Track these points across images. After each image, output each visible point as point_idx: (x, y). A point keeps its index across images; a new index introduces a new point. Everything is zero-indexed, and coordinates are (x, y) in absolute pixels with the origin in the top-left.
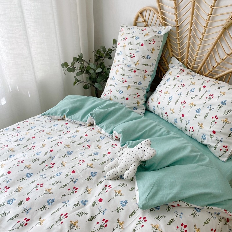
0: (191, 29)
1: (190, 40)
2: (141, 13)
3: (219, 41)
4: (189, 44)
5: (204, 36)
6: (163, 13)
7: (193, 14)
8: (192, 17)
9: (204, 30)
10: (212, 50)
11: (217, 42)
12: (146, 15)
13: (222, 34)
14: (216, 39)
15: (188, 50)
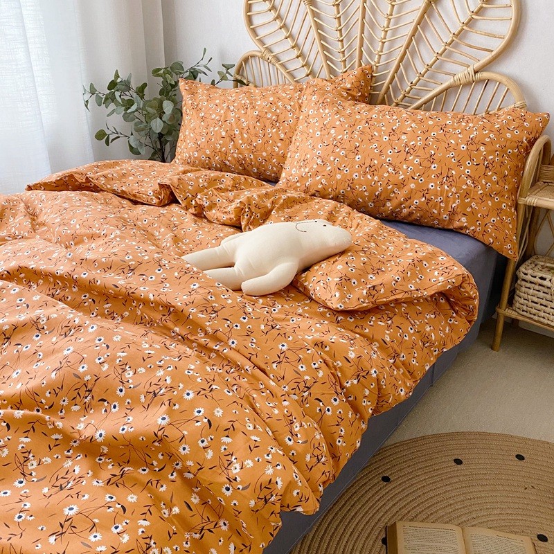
0: (364, 8)
1: (362, 32)
3: (421, 28)
4: (362, 39)
5: (390, 19)
9: (389, 8)
10: (407, 47)
11: (416, 29)
13: (425, 12)
14: (413, 25)
15: (361, 52)
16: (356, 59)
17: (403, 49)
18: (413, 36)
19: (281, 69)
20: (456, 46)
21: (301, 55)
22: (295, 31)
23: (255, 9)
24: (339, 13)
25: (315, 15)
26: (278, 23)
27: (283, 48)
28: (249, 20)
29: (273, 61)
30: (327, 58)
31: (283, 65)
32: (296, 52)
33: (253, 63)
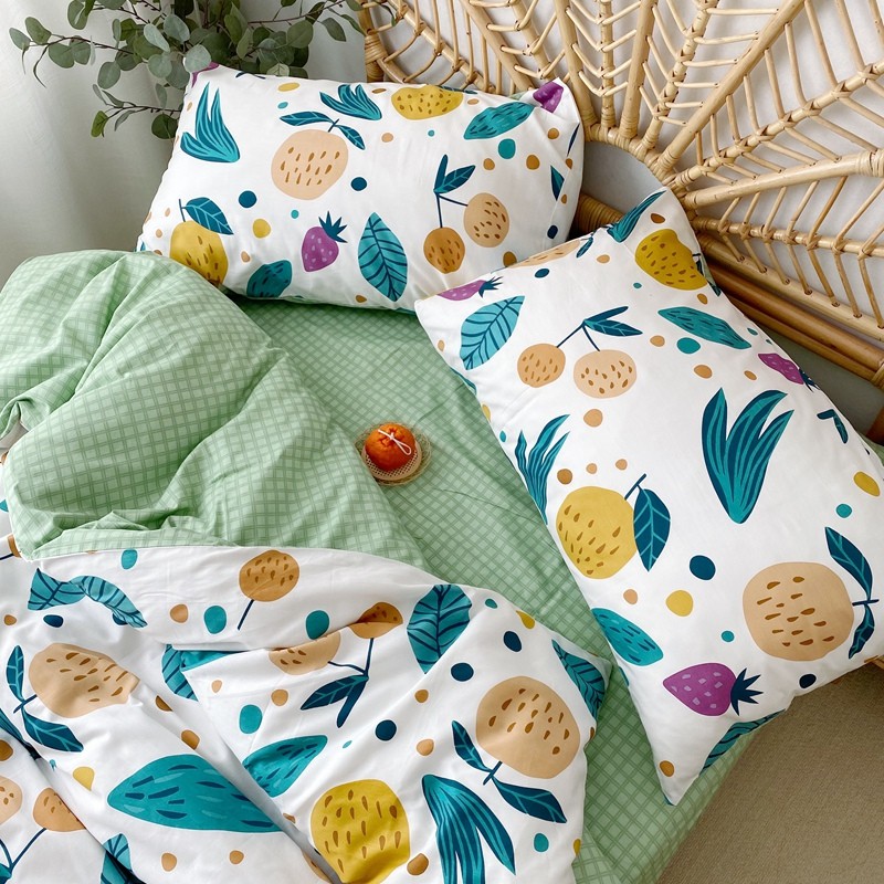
10: (768, 45)
11: (797, 8)
15: (650, 21)
16: (636, 32)
17: (756, 46)
18: (788, 22)
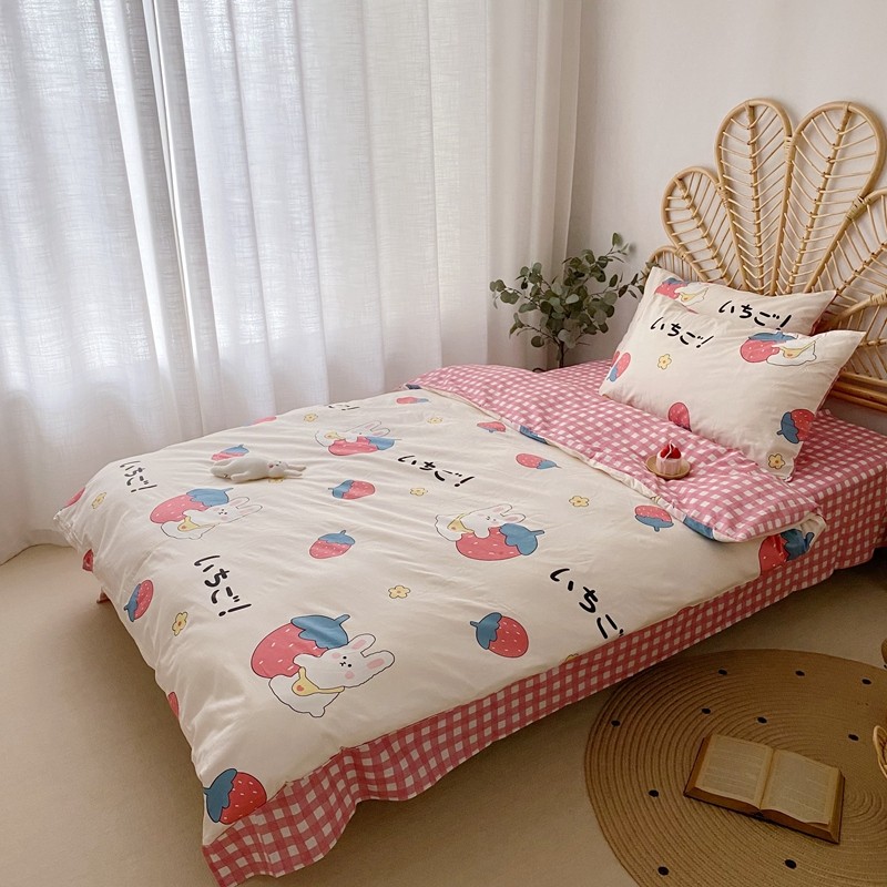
0: (784, 219)
1: (781, 242)
2: (680, 180)
3: (840, 243)
4: (780, 248)
5: (810, 232)
6: (728, 183)
7: (789, 186)
8: (788, 194)
9: (810, 221)
10: (826, 261)
11: (835, 245)
12: (692, 182)
13: (845, 229)
14: (832, 240)
15: (778, 262)
16: (773, 268)
17: (821, 263)
18: (833, 250)
19: (695, 269)
20: (874, 267)
21: (718, 256)
22: (713, 231)
23: (673, 204)
24: (758, 219)
25: (733, 217)
26: (696, 222)
27: (699, 247)
28: (667, 216)
29: (687, 259)
30: (743, 263)
31: (699, 266)
32: (711, 253)
33: (668, 258)
